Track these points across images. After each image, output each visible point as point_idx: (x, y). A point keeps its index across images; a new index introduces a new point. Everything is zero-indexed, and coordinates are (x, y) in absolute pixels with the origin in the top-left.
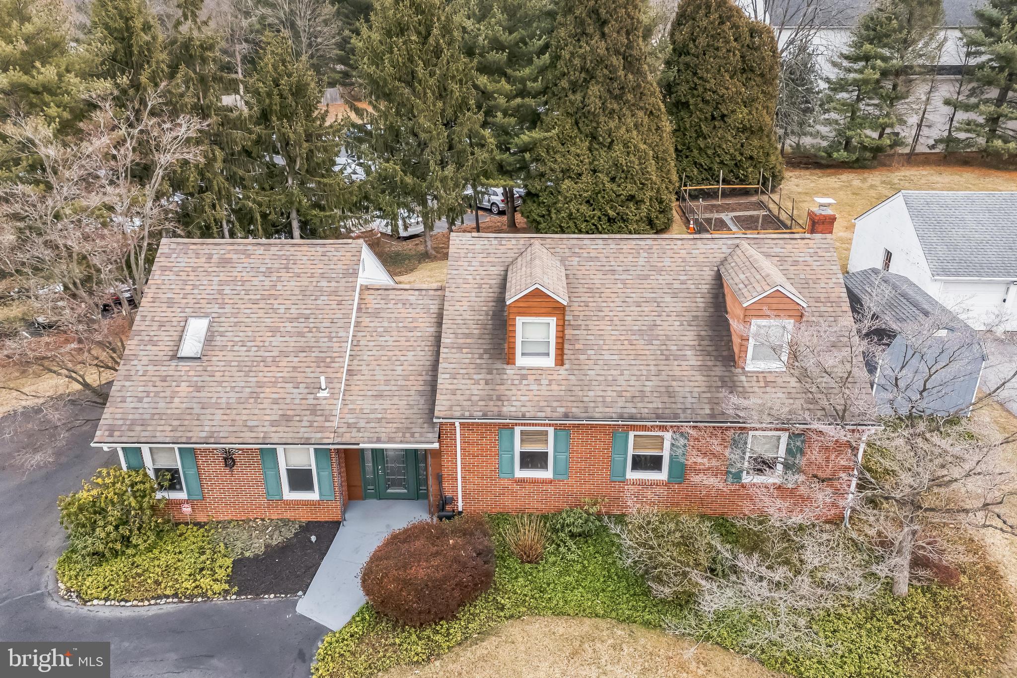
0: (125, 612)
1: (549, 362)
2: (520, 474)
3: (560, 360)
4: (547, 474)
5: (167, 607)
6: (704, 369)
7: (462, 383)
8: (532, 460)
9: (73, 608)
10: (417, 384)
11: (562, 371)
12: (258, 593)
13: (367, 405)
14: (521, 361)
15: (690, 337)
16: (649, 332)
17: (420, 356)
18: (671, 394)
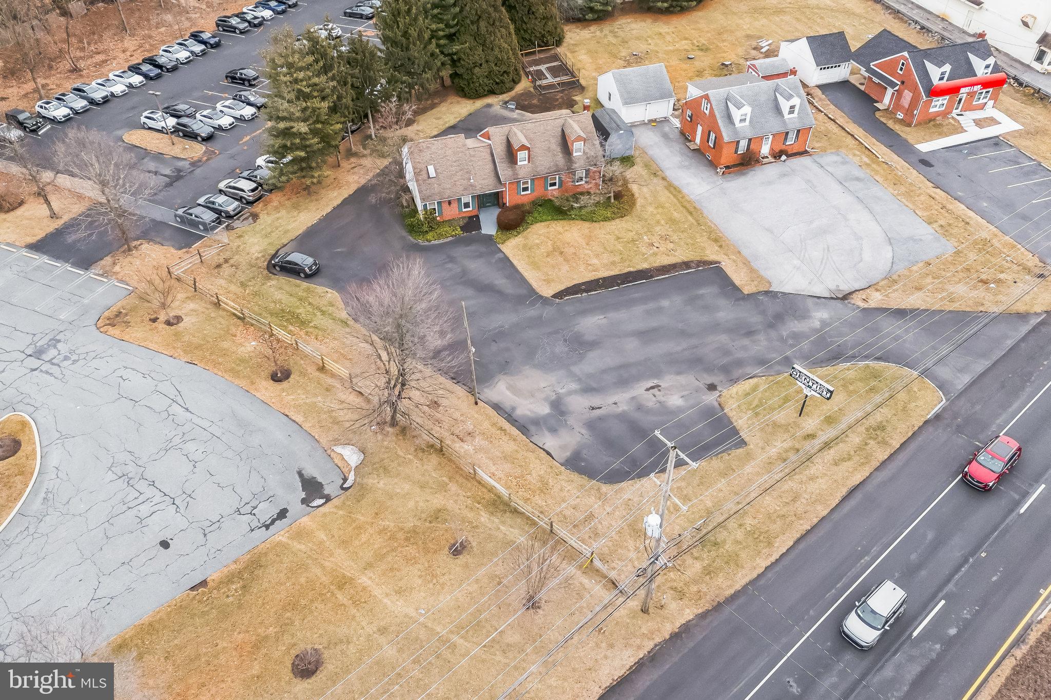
0: (441, 241)
1: (526, 162)
2: (522, 193)
3: (529, 162)
4: (529, 192)
5: (450, 239)
6: (564, 157)
7: (506, 172)
8: (525, 189)
9: (427, 243)
10: (492, 174)
11: (530, 164)
12: (471, 232)
13: (482, 182)
14: (519, 163)
15: (559, 149)
16: (549, 149)
17: (490, 166)
18: (557, 165)
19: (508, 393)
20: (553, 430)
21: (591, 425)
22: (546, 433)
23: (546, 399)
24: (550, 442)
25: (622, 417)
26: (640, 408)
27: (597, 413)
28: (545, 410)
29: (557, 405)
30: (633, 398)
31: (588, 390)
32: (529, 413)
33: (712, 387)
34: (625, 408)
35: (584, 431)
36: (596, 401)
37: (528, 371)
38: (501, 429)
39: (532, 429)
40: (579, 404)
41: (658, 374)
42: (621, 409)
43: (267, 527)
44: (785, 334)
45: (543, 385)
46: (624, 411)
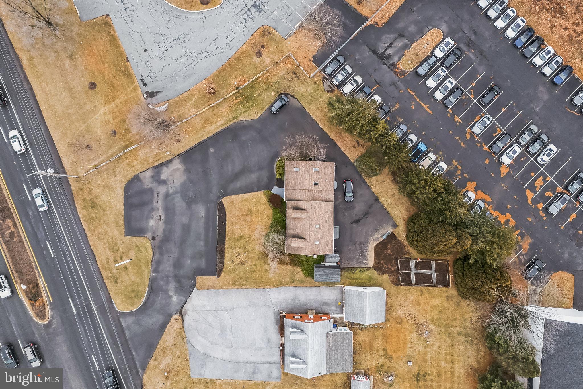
6: (292, 234)
7: (290, 204)
10: (293, 198)
12: (276, 182)
13: (290, 192)
15: (296, 233)
17: (297, 198)
18: (289, 229)
19: (175, 167)
20: (153, 177)
21: (151, 190)
22: (152, 174)
23: (167, 179)
24: (148, 174)
25: (151, 202)
26: (153, 209)
27: (156, 195)
28: (163, 177)
29: (164, 182)
30: (158, 209)
31: (167, 196)
32: (163, 171)
33: (154, 238)
34: (154, 205)
35: (149, 186)
36: (161, 196)
37: (184, 178)
38: (159, 160)
39: (156, 170)
40: (162, 190)
41: (166, 222)
42: (154, 203)
43: (142, 80)
44: (170, 279)
45: (175, 181)
46: (153, 203)
